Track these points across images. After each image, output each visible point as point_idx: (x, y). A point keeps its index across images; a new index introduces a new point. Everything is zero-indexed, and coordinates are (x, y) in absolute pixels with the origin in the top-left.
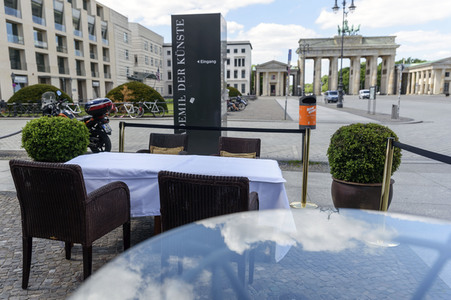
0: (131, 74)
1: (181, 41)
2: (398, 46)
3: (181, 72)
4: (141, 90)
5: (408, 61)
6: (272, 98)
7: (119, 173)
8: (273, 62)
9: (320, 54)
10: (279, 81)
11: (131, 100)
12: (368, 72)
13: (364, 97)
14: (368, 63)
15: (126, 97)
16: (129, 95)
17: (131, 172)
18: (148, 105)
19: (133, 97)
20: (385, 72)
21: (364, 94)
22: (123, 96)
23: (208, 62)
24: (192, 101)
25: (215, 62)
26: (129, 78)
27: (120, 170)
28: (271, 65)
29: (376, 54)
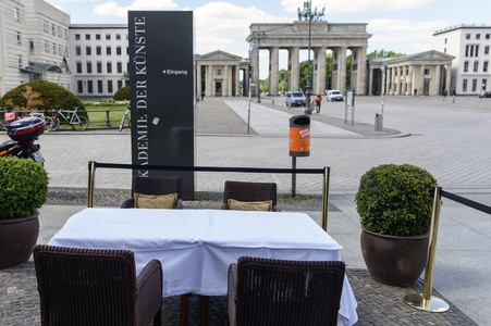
0: (25, 65)
1: (141, 44)
2: (371, 35)
3: (141, 84)
4: (51, 92)
5: (381, 55)
6: (218, 99)
7: (139, 244)
8: (218, 52)
9: (276, 44)
10: (226, 77)
11: (39, 108)
12: (336, 67)
13: (334, 100)
14: (336, 55)
15: (30, 102)
16: (34, 99)
17: (154, 243)
18: (66, 114)
19: (41, 103)
20: (355, 67)
21: (333, 96)
22: (25, 101)
23: (176, 73)
24: (156, 121)
25: (186, 73)
26: (22, 71)
27: (140, 241)
28: (216, 56)
29: (343, 44)
